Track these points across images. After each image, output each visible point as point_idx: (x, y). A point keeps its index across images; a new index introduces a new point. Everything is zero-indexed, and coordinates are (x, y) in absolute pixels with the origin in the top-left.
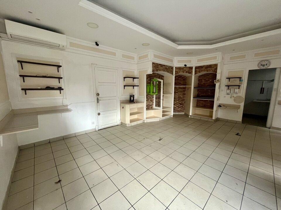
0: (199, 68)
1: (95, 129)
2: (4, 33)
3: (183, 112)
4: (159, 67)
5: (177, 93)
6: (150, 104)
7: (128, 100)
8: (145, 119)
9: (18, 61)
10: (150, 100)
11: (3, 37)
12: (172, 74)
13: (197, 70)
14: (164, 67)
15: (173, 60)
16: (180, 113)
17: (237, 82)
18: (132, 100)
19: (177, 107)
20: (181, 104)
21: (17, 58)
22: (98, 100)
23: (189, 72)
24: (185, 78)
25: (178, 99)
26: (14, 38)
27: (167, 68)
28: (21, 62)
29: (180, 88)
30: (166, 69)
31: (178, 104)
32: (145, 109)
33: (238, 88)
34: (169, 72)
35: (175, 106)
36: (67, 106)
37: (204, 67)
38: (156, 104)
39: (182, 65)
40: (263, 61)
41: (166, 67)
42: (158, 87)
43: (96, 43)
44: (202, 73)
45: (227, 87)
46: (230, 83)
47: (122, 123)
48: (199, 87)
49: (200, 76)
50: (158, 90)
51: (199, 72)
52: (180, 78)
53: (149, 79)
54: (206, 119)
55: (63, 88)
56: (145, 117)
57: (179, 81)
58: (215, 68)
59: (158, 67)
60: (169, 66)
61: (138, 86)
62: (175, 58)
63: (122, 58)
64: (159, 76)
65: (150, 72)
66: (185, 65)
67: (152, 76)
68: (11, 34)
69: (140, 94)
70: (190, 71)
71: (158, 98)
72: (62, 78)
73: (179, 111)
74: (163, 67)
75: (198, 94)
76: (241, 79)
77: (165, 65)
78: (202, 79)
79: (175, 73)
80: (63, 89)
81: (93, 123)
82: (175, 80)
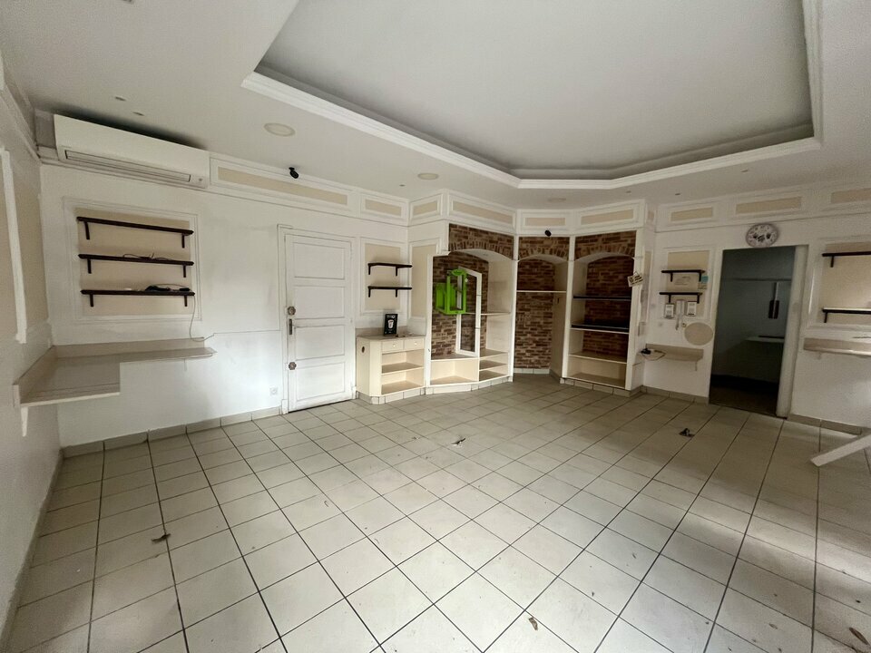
0: (587, 242)
1: (280, 409)
2: (50, 147)
3: (546, 367)
4: (471, 235)
5: (529, 310)
6: (446, 341)
7: (379, 329)
8: (428, 385)
9: (80, 219)
10: (445, 331)
11: (44, 157)
12: (511, 256)
13: (582, 246)
14: (484, 236)
15: (511, 218)
16: (537, 372)
17: (692, 283)
18: (389, 329)
19: (527, 351)
20: (540, 345)
21: (77, 209)
22: (291, 325)
23: (559, 252)
24: (551, 269)
25: (532, 329)
26: (74, 160)
27: (495, 238)
28: (85, 221)
29: (535, 296)
30: (491, 242)
31: (531, 342)
32: (428, 354)
33: (696, 299)
34: (501, 251)
35: (523, 351)
36: (203, 339)
37: (600, 239)
38: (464, 342)
39: (539, 232)
40: (759, 227)
41: (492, 238)
42: (468, 294)
43: (292, 169)
44: (595, 255)
45: (665, 298)
46: (673, 287)
47: (359, 396)
48: (589, 294)
49: (592, 263)
50: (468, 300)
51: (585, 253)
52: (536, 267)
53: (442, 270)
54: (607, 389)
55: (194, 290)
56: (428, 379)
57: (533, 276)
58: (629, 242)
59: (466, 238)
60: (501, 235)
61: (410, 289)
62: (519, 211)
63: (365, 210)
64: (474, 260)
65: (442, 249)
66: (548, 233)
67: (452, 262)
68: (67, 149)
69: (416, 311)
70: (562, 250)
71: (469, 324)
72: (191, 264)
73: (533, 363)
74: (480, 236)
75: (586, 316)
76: (703, 275)
77: (487, 232)
78: (597, 273)
79: (520, 254)
80: (193, 294)
81: (274, 392)
82: (519, 273)
